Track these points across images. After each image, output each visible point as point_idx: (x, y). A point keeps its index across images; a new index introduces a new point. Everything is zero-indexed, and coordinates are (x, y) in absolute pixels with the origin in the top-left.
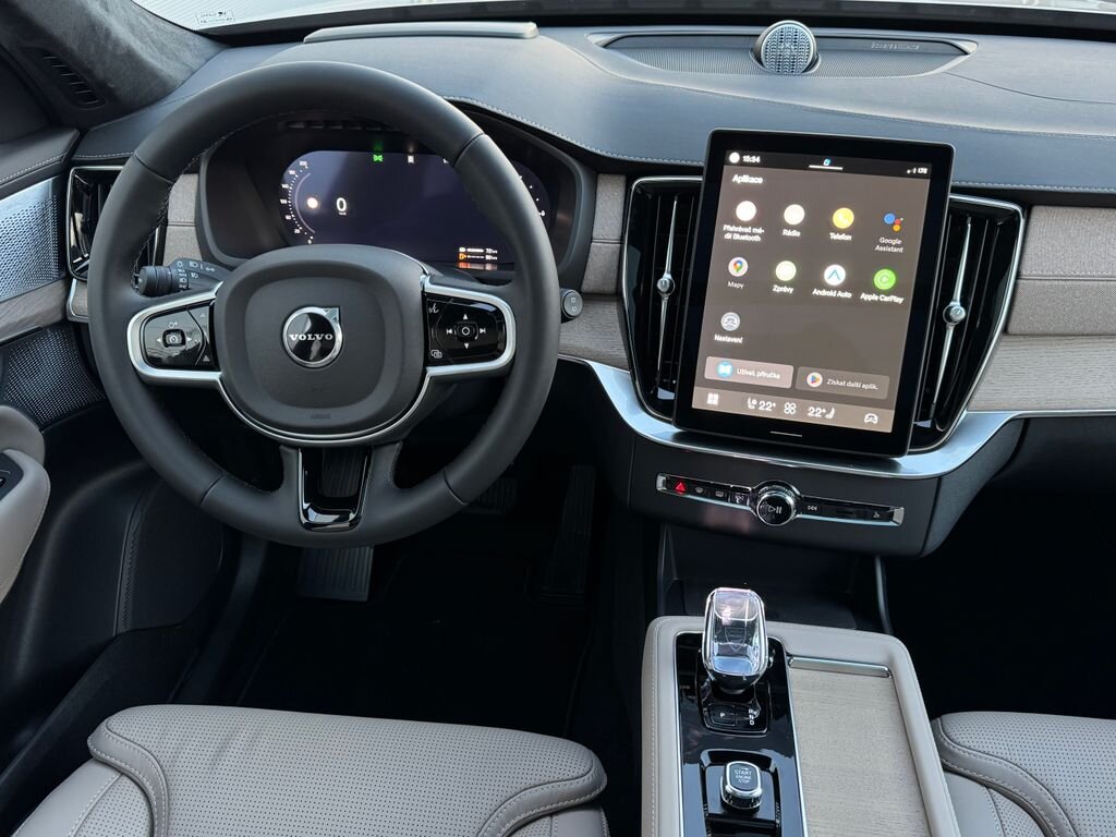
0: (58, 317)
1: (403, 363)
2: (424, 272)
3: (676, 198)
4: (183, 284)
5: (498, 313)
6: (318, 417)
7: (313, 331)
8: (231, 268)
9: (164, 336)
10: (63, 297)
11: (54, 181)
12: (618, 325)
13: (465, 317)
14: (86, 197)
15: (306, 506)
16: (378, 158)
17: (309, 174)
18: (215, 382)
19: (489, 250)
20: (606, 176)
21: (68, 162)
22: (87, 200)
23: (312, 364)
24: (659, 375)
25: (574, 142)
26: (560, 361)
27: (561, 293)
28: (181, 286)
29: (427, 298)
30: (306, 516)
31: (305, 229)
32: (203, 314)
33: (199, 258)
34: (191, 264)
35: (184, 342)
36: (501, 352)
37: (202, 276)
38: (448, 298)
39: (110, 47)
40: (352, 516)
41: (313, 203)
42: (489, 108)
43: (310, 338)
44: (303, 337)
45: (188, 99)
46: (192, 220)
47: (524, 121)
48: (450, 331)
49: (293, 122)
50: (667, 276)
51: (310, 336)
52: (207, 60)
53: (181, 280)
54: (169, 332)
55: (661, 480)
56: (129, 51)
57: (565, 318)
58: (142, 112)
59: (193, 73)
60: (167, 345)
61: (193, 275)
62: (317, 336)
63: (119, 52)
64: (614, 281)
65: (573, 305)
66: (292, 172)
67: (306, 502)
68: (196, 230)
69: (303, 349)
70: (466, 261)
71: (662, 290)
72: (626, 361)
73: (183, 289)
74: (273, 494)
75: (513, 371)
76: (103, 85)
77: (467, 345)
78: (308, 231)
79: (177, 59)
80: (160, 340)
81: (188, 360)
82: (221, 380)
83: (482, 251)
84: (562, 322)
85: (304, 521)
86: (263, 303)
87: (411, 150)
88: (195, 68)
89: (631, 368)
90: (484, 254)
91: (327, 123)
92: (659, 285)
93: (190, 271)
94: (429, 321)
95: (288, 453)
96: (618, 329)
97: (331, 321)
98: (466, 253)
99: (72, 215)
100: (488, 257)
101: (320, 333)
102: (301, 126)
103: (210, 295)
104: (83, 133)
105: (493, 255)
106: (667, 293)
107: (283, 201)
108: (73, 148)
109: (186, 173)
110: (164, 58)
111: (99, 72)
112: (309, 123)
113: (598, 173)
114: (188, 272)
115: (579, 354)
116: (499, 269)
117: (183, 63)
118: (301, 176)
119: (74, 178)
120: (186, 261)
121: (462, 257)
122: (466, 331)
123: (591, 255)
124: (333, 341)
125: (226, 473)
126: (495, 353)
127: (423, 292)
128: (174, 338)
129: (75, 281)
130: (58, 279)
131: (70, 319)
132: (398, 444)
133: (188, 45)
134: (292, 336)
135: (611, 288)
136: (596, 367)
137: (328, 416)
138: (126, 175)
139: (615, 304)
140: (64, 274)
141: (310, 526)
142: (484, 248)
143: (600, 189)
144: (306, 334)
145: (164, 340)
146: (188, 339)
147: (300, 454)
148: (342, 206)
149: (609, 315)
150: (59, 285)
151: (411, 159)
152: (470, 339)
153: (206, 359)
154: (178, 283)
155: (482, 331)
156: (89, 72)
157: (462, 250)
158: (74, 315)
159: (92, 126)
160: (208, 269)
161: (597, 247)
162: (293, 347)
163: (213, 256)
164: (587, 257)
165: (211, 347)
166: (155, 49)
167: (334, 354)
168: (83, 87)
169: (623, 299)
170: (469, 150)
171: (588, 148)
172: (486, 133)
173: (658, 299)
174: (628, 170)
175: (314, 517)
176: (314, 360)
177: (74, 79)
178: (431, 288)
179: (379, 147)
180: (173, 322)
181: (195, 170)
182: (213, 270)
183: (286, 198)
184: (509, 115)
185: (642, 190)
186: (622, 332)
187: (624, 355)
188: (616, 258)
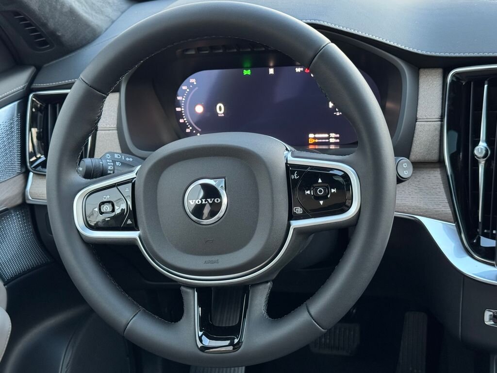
0: (19, 201)
1: (273, 218)
2: (287, 149)
3: (486, 82)
4: (110, 170)
5: (346, 177)
6: (210, 262)
7: (205, 197)
8: (144, 159)
9: (100, 206)
10: (23, 186)
11: (19, 104)
12: (442, 186)
13: (320, 181)
14: (39, 114)
15: (200, 333)
16: (247, 72)
17: (197, 88)
18: (136, 239)
19: (333, 135)
20: (426, 70)
21: (29, 89)
22: (41, 116)
23: (205, 222)
24: (480, 226)
25: (399, 46)
26: (396, 218)
27: (396, 160)
28: (109, 172)
29: (290, 168)
30: (201, 341)
31: (194, 128)
32: (127, 189)
33: (119, 151)
34: (116, 156)
35: (113, 210)
36: (349, 207)
37: (124, 164)
38: (306, 167)
39: (59, 7)
40: (236, 341)
41: (199, 109)
42: (333, 26)
43: (204, 202)
44: (198, 201)
45: (113, 40)
46: (115, 126)
47: (360, 33)
48: (308, 192)
49: (187, 50)
50: (482, 145)
51: (204, 200)
52: (123, 13)
53: (109, 168)
54: (103, 203)
55: (488, 314)
56: (71, 9)
57: (400, 180)
58: (78, 51)
59: (113, 22)
60: (102, 213)
61: (117, 163)
62: (209, 200)
63: (65, 10)
64: (437, 151)
65: (405, 169)
66: (184, 88)
67: (201, 331)
68: (118, 133)
69: (198, 210)
70: (315, 144)
71: (479, 155)
72: (451, 215)
73: (110, 174)
74: (176, 323)
75: (359, 223)
76: (53, 34)
77: (321, 202)
78: (196, 130)
79: (102, 13)
80: (97, 209)
81: (116, 223)
82: (140, 237)
83: (326, 135)
84: (397, 184)
85: (200, 345)
86: (170, 178)
87: (271, 64)
88: (114, 18)
89: (456, 221)
90: (329, 138)
91: (212, 48)
92: (476, 152)
93: (115, 161)
94: (291, 185)
95: (186, 292)
96: (443, 190)
97: (219, 188)
98: (315, 138)
99: (30, 130)
100: (332, 140)
101: (211, 198)
102: (193, 52)
103: (132, 175)
104: (38, 69)
105: (336, 138)
106: (484, 157)
107: (178, 109)
108: (32, 80)
109: (112, 92)
110: (94, 13)
111: (51, 24)
112: (199, 49)
113: (419, 69)
114: (114, 162)
115: (411, 211)
116: (340, 147)
117: (107, 16)
118: (191, 90)
119: (33, 101)
120: (112, 154)
121: (311, 141)
122: (320, 191)
123: (417, 132)
124: (220, 204)
125: (142, 309)
126: (343, 208)
127: (287, 163)
128: (107, 208)
129: (31, 174)
130: (19, 174)
131: (28, 202)
132: (269, 283)
133: (109, 3)
134: (191, 201)
135: (435, 157)
136: (425, 221)
137: (217, 262)
138: (73, 96)
139: (439, 170)
140: (24, 170)
141: (204, 349)
142: (329, 134)
143: (421, 80)
144: (201, 200)
145: (100, 209)
146: (116, 208)
147: (196, 293)
148: (220, 109)
149: (435, 178)
150: (20, 179)
151: (271, 71)
152: (324, 197)
153: (129, 222)
154: (107, 170)
155: (333, 191)
156: (45, 25)
157: (311, 136)
158: (30, 199)
159: (45, 63)
160: (127, 159)
161: (421, 125)
162: (191, 210)
163: (130, 151)
164: (414, 133)
165: (133, 213)
166: (87, 7)
167: (220, 214)
168: (40, 36)
169: (445, 166)
170: (320, 56)
171: (411, 50)
172: (332, 42)
173: (476, 163)
174: (445, 64)
175: (207, 342)
176: (207, 219)
177: (35, 31)
178: (293, 160)
179: (247, 64)
180: (106, 196)
181: (117, 90)
182: (131, 159)
183: (180, 106)
184: (348, 30)
185: (457, 78)
186: (446, 192)
187: (449, 210)
188: (438, 133)
